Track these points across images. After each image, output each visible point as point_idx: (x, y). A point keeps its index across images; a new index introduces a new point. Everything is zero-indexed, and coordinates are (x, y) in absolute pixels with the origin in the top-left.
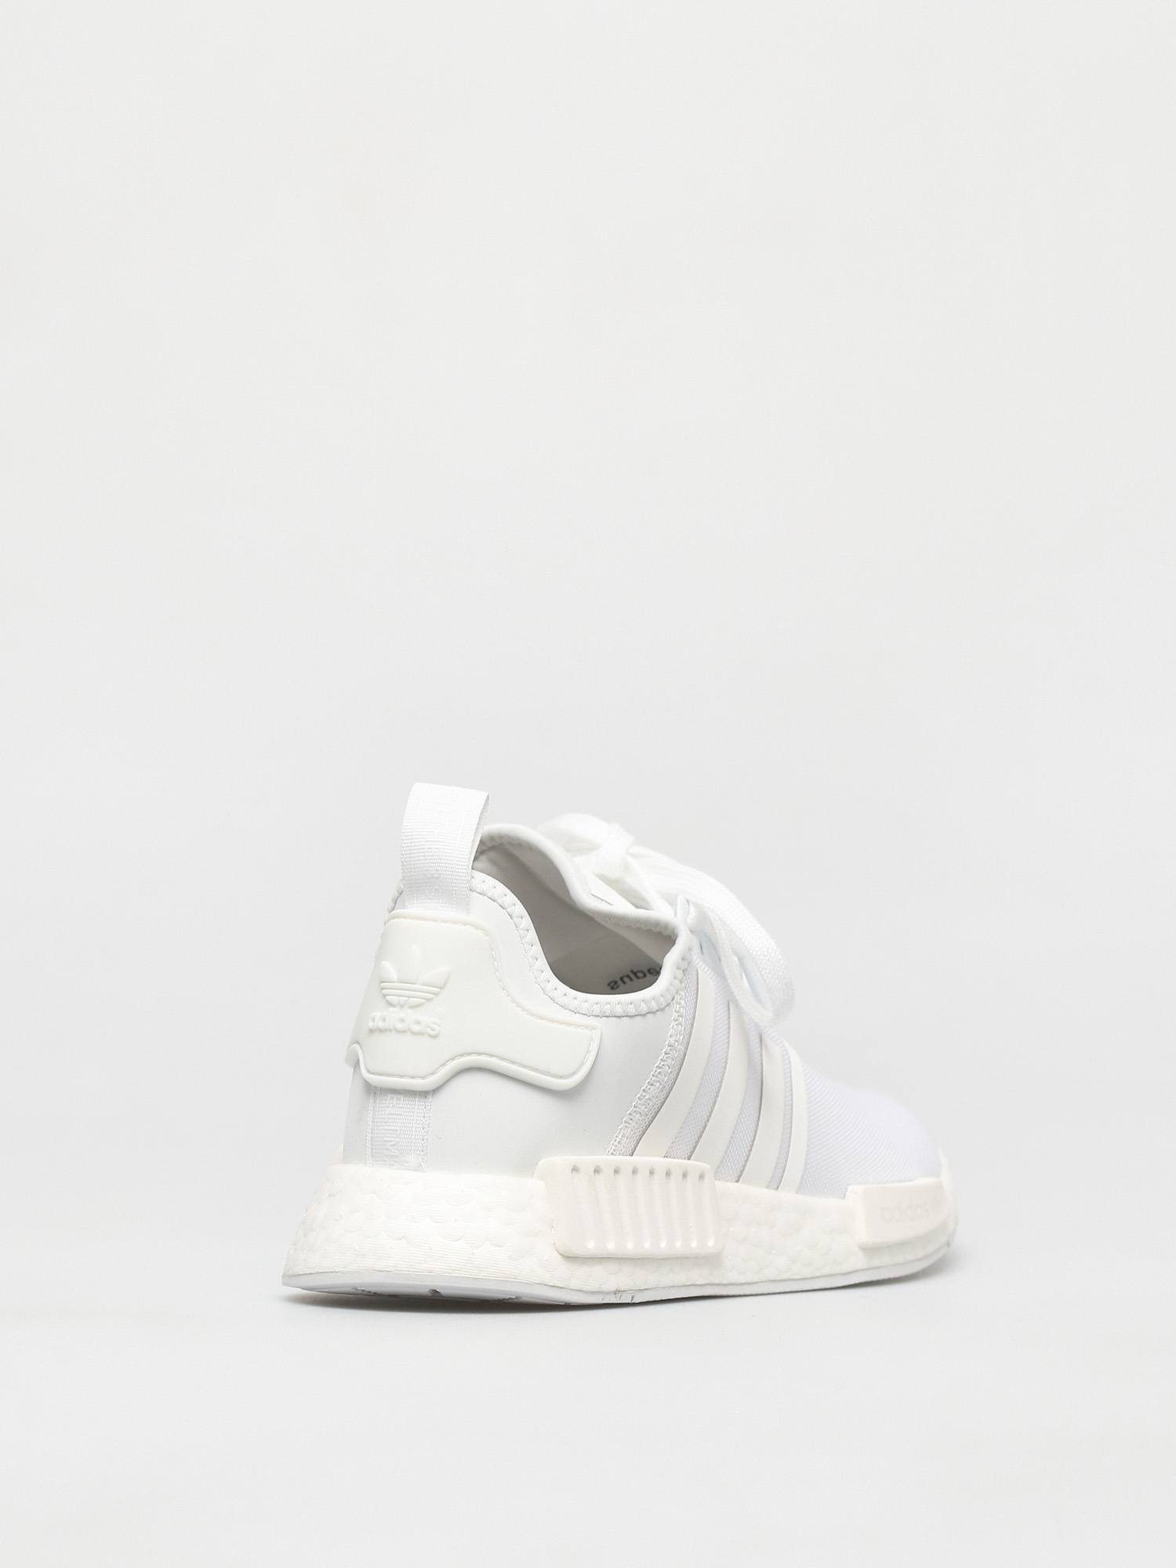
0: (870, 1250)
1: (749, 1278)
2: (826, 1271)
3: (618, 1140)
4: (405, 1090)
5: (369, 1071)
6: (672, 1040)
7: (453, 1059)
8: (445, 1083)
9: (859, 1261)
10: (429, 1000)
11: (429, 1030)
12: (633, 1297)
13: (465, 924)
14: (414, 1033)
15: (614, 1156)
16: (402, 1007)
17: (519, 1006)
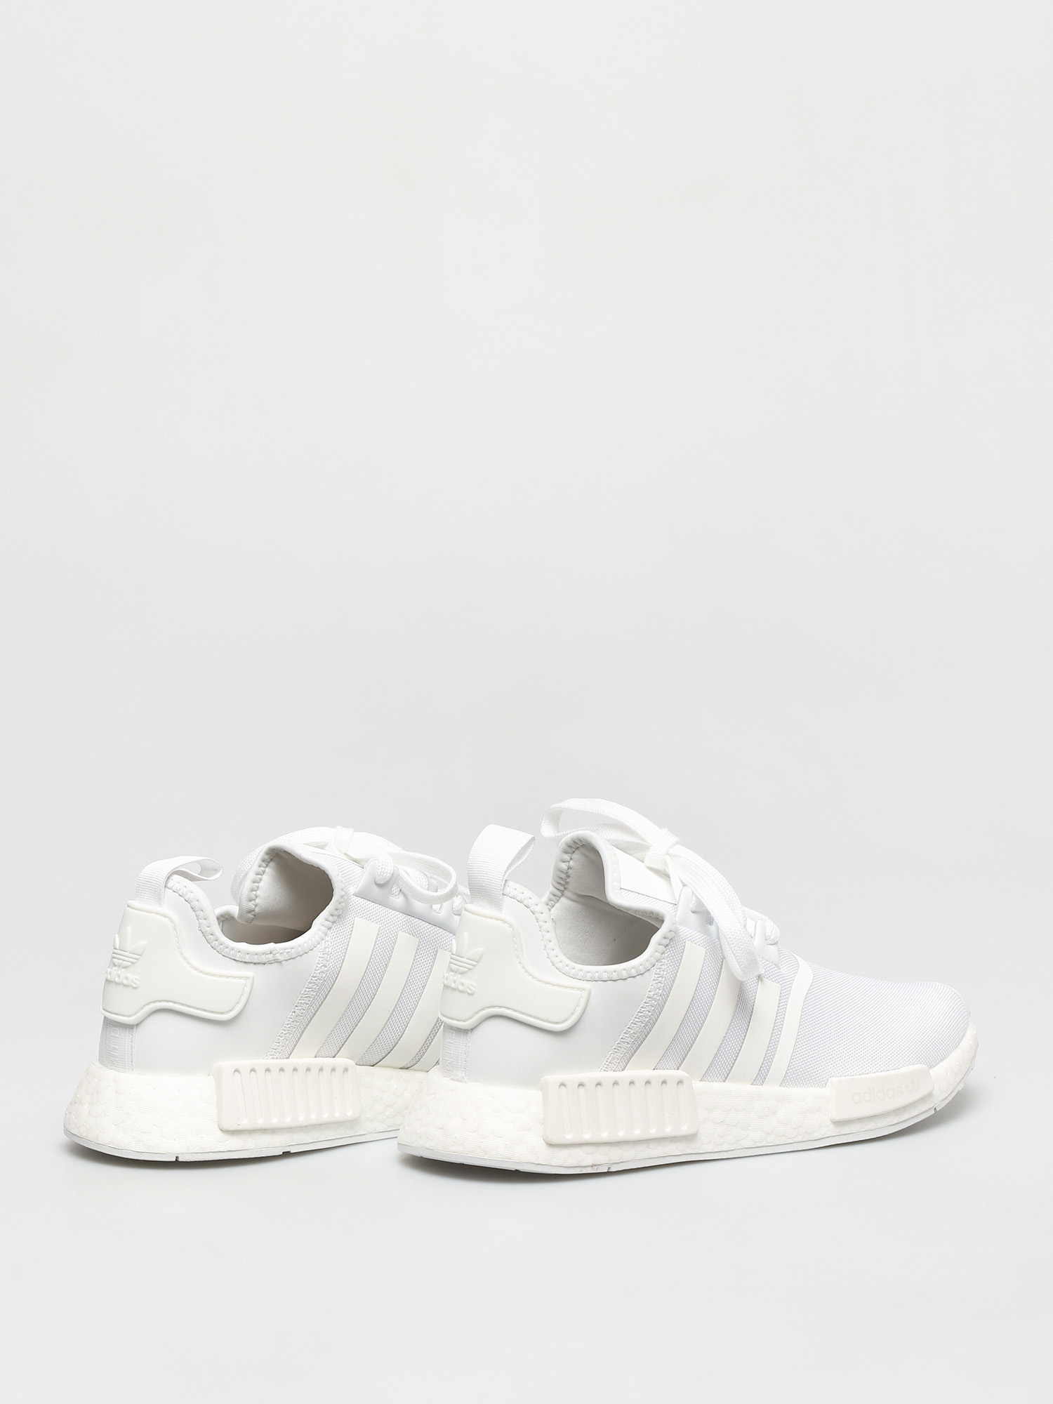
0: (838, 1123)
1: (725, 1147)
2: (799, 1139)
3: (609, 1061)
4: (457, 1028)
5: (442, 1014)
6: (652, 994)
7: (483, 1009)
8: (477, 1026)
9: (832, 1130)
10: (470, 969)
11: (468, 990)
12: (609, 1168)
13: (497, 919)
14: (461, 991)
15: (606, 1072)
16: (456, 972)
17: (530, 975)
